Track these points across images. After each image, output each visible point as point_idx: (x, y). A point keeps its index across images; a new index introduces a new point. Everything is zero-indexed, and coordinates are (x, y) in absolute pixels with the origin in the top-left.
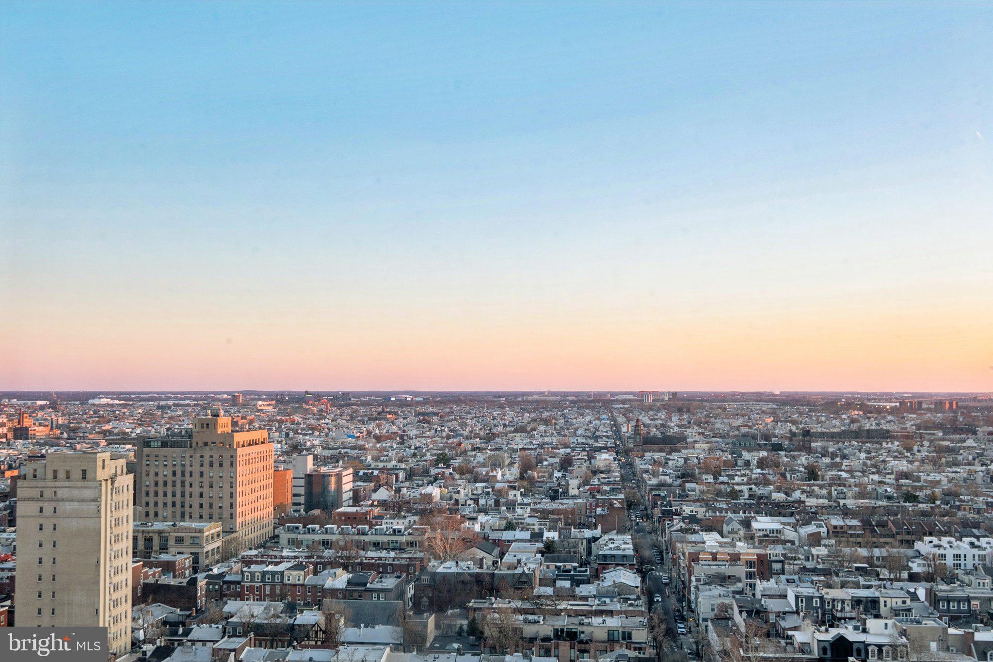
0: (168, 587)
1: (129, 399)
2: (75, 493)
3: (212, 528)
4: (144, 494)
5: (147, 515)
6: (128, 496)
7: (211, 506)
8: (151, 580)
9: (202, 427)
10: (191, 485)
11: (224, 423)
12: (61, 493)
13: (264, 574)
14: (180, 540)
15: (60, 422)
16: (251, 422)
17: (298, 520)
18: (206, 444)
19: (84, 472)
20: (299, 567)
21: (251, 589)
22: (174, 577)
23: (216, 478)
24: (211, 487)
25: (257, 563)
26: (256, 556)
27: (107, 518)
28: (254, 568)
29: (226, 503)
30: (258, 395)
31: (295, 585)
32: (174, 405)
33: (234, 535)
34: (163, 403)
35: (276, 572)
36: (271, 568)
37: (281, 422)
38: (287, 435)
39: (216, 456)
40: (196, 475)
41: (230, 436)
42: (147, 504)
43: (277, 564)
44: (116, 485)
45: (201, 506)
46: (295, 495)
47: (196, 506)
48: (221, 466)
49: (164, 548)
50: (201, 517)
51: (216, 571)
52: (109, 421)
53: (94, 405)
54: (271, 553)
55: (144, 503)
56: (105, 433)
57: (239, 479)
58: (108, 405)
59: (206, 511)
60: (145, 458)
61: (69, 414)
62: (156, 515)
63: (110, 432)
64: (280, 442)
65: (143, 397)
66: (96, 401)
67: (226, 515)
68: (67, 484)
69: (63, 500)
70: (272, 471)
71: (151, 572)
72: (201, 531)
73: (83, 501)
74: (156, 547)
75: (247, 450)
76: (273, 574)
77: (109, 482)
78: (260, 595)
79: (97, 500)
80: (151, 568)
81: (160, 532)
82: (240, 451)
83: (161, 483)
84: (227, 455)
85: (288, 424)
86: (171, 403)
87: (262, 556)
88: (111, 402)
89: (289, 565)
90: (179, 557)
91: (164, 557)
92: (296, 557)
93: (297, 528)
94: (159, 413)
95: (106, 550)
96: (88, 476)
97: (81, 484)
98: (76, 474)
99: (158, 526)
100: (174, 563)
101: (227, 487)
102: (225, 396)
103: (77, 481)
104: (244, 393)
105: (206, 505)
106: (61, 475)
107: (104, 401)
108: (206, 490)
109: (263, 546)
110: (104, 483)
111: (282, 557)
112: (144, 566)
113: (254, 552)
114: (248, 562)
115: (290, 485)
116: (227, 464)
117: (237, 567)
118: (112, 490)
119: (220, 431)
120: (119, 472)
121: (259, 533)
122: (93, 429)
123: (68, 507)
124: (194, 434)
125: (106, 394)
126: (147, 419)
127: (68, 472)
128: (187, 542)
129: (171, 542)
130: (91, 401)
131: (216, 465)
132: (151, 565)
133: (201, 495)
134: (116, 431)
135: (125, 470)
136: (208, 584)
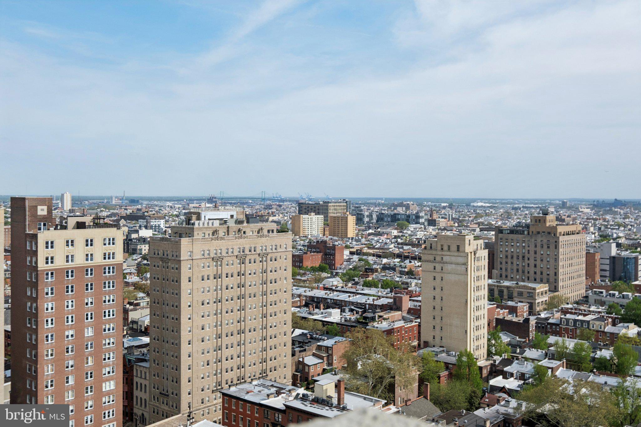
0: (510, 322)
1: (494, 204)
2: (453, 259)
3: (542, 288)
4: (499, 263)
5: (501, 276)
6: (485, 263)
7: (542, 273)
8: (501, 317)
9: (536, 222)
10: (529, 259)
11: (551, 220)
12: (446, 259)
13: (575, 321)
14: (520, 294)
15: (454, 217)
16: (574, 219)
17: (600, 287)
18: (539, 233)
19: (458, 247)
20: (602, 319)
21: (567, 330)
22: (516, 316)
23: (545, 255)
24: (542, 260)
25: (571, 313)
26: (571, 309)
27: (472, 274)
28: (568, 316)
29: (552, 273)
30: (582, 201)
31: (598, 331)
32: (523, 207)
33: (556, 294)
34: (516, 206)
35: (584, 321)
36: (581, 318)
37: (596, 220)
38: (600, 229)
39: (545, 241)
40: (532, 253)
41: (555, 228)
42: (501, 269)
43: (585, 315)
44: (477, 255)
45: (535, 273)
46: (602, 270)
47: (532, 273)
48: (548, 247)
49: (511, 298)
50: (535, 280)
51: (543, 315)
52: (482, 217)
53: (474, 206)
54: (582, 308)
55: (499, 268)
56: (479, 224)
57: (561, 257)
58: (482, 206)
59: (538, 276)
60: (499, 241)
61: (459, 212)
62: (506, 276)
63: (483, 223)
64: (594, 233)
65: (504, 202)
66: (475, 204)
67: (552, 280)
68: (448, 253)
69: (446, 263)
70: (584, 253)
71: (502, 312)
72: (534, 289)
73: (458, 264)
74: (506, 297)
75: (566, 238)
76: (582, 322)
77: (473, 254)
78: (572, 335)
79: (465, 264)
80: (502, 309)
81: (508, 287)
82: (561, 238)
83: (509, 257)
84: (552, 241)
85: (601, 221)
86: (521, 206)
87: (576, 309)
88: (484, 205)
89: (594, 317)
90: (520, 304)
91: (510, 303)
92: (599, 312)
93: (602, 293)
94: (513, 212)
95: (472, 295)
96: (461, 249)
97: (456, 254)
98: (454, 248)
99: (507, 283)
100: (517, 307)
101: (552, 261)
102: (558, 202)
103: (454, 252)
104: (570, 200)
105: (538, 273)
106: (445, 248)
107: (480, 204)
108: (538, 262)
109: (577, 303)
110: (469, 254)
111: (589, 311)
112: (497, 307)
113: (570, 306)
114: (565, 312)
115: (597, 263)
116: (552, 246)
117: (558, 315)
118: (475, 258)
119: (548, 224)
120: (479, 248)
121: (575, 293)
122: (472, 221)
123: (449, 267)
124: (531, 226)
125: (481, 200)
126: (508, 216)
127: (449, 246)
128: (526, 295)
129: (515, 294)
130: (472, 204)
131: (545, 247)
132: (502, 307)
133: (535, 266)
134: (486, 223)
135: (483, 247)
136: (536, 323)
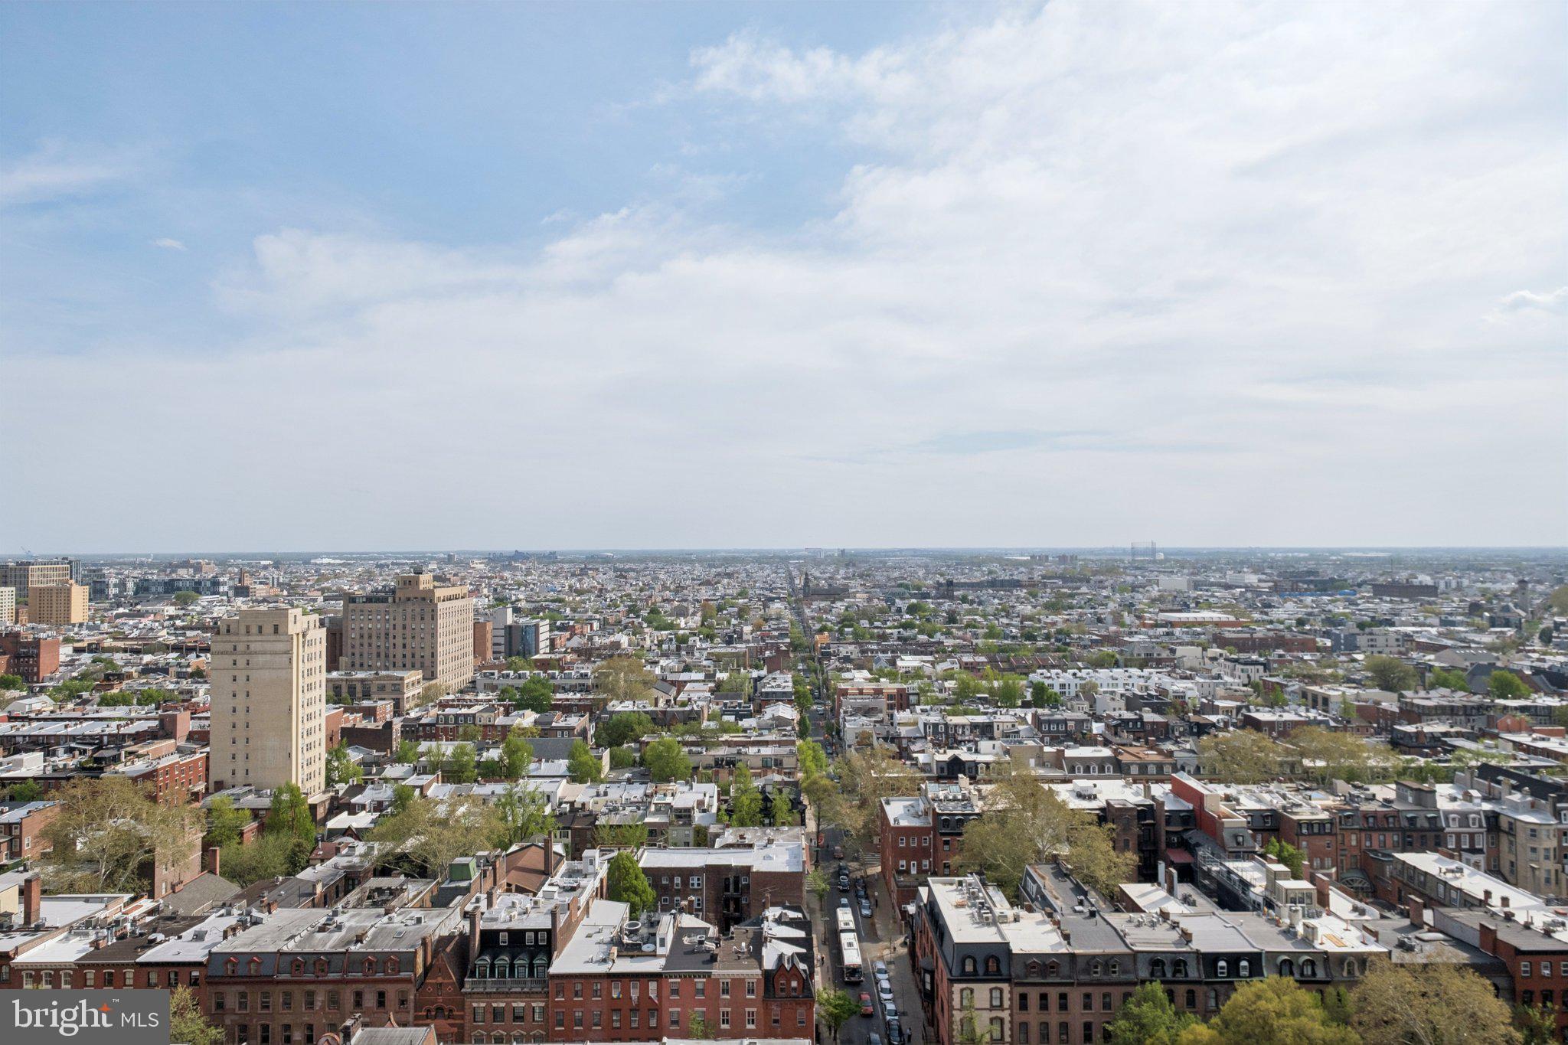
0: (364, 731)
1: (349, 560)
2: (268, 646)
3: (412, 676)
4: (349, 646)
5: (353, 665)
6: (322, 648)
7: (413, 656)
8: (349, 725)
9: (405, 584)
10: (394, 637)
11: (426, 581)
12: (253, 647)
13: (457, 716)
14: (382, 688)
15: (281, 580)
16: (463, 578)
17: (493, 667)
18: (409, 599)
19: (276, 627)
20: (491, 709)
21: (445, 731)
22: (375, 721)
23: (418, 630)
24: (413, 637)
25: (452, 706)
26: (453, 700)
27: (299, 666)
28: (448, 711)
29: (427, 654)
30: (474, 554)
31: (485, 726)
32: (393, 564)
33: (434, 682)
34: (383, 562)
35: (468, 715)
36: (464, 711)
37: (491, 578)
38: (495, 590)
39: (418, 610)
40: (399, 628)
41: (432, 592)
42: (353, 654)
43: (470, 707)
44: (308, 638)
45: (404, 656)
46: (495, 644)
47: (399, 656)
48: (422, 619)
49: (367, 695)
50: (404, 666)
51: (413, 715)
52: (327, 580)
53: (316, 564)
54: (467, 697)
55: (350, 654)
56: (323, 590)
57: (439, 631)
58: (329, 564)
59: (408, 661)
60: (350, 613)
61: (291, 573)
62: (362, 665)
63: (329, 589)
64: (488, 597)
65: (363, 557)
66: (318, 561)
67: (427, 663)
68: (259, 638)
69: (256, 653)
70: (472, 623)
71: (352, 717)
72: (402, 679)
73: (275, 653)
74: (359, 694)
75: (447, 604)
76: (466, 716)
77: (301, 636)
78: (453, 736)
79: (289, 652)
80: (352, 713)
81: (362, 681)
82: (440, 606)
83: (366, 636)
84: (427, 609)
85: (497, 580)
86: (390, 562)
87: (459, 700)
88: (332, 562)
89: (481, 708)
90: (380, 703)
91: (366, 703)
92: (490, 700)
93: (493, 674)
94: (377, 571)
95: (299, 698)
96: (280, 630)
97: (273, 638)
98: (268, 629)
99: (361, 675)
100: (375, 708)
101: (428, 637)
102: (442, 555)
103: (269, 635)
104: (458, 553)
105: (409, 655)
106: (254, 630)
107: (326, 561)
108: (408, 641)
109: (462, 692)
110: (295, 637)
111: (477, 700)
112: (345, 711)
113: (451, 697)
114: (443, 706)
115: (489, 636)
116: (428, 617)
117: (434, 712)
118: (304, 642)
119: (421, 587)
120: (312, 625)
121: (460, 679)
122: (312, 586)
123: (261, 659)
124: (397, 591)
125: (328, 555)
126: (369, 576)
127: (260, 628)
128: (389, 689)
129: (374, 689)
130: (313, 561)
131: (418, 618)
132: (352, 711)
133: (404, 646)
134: (334, 588)
135: (318, 624)
136: (403, 726)
